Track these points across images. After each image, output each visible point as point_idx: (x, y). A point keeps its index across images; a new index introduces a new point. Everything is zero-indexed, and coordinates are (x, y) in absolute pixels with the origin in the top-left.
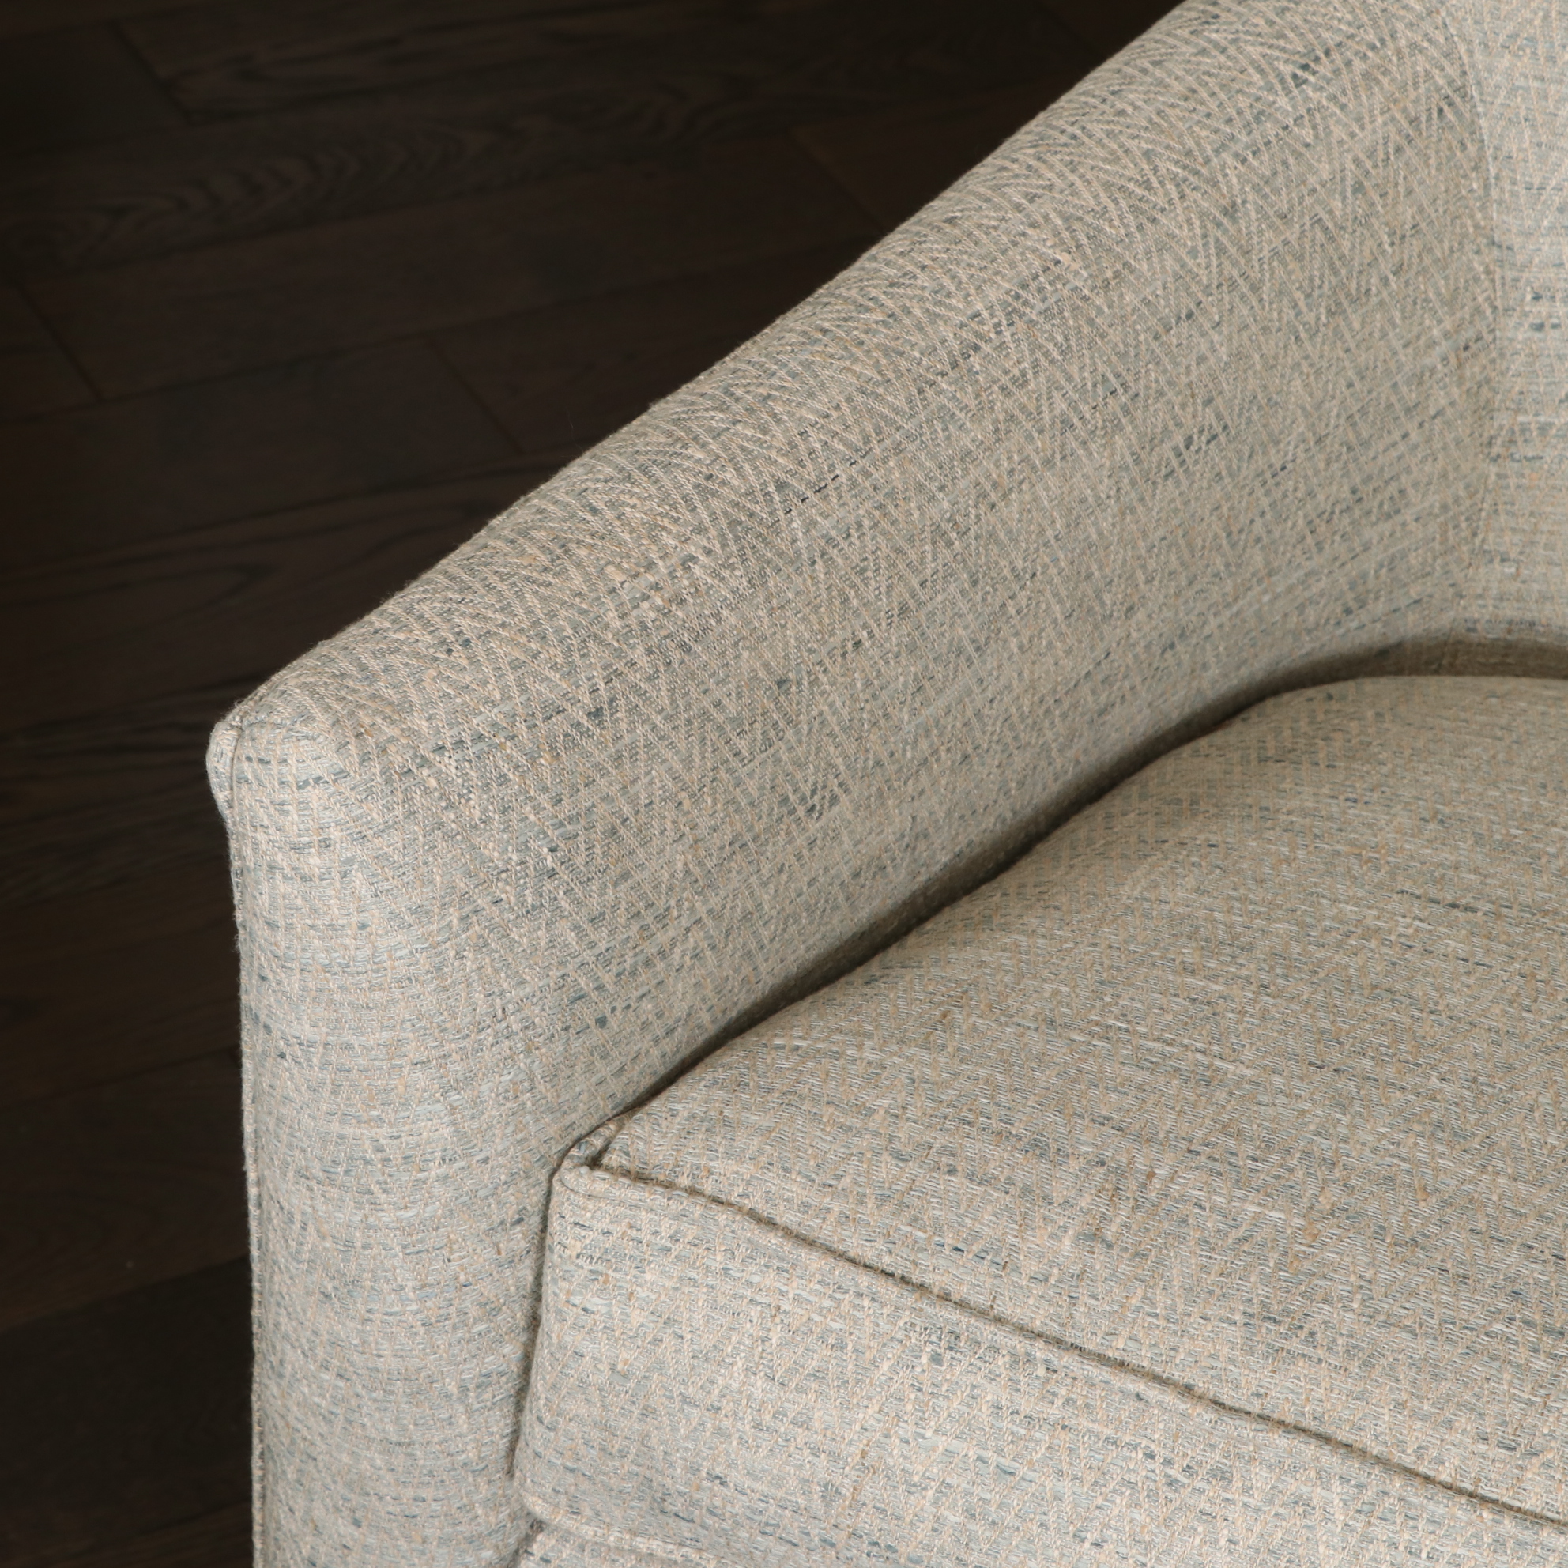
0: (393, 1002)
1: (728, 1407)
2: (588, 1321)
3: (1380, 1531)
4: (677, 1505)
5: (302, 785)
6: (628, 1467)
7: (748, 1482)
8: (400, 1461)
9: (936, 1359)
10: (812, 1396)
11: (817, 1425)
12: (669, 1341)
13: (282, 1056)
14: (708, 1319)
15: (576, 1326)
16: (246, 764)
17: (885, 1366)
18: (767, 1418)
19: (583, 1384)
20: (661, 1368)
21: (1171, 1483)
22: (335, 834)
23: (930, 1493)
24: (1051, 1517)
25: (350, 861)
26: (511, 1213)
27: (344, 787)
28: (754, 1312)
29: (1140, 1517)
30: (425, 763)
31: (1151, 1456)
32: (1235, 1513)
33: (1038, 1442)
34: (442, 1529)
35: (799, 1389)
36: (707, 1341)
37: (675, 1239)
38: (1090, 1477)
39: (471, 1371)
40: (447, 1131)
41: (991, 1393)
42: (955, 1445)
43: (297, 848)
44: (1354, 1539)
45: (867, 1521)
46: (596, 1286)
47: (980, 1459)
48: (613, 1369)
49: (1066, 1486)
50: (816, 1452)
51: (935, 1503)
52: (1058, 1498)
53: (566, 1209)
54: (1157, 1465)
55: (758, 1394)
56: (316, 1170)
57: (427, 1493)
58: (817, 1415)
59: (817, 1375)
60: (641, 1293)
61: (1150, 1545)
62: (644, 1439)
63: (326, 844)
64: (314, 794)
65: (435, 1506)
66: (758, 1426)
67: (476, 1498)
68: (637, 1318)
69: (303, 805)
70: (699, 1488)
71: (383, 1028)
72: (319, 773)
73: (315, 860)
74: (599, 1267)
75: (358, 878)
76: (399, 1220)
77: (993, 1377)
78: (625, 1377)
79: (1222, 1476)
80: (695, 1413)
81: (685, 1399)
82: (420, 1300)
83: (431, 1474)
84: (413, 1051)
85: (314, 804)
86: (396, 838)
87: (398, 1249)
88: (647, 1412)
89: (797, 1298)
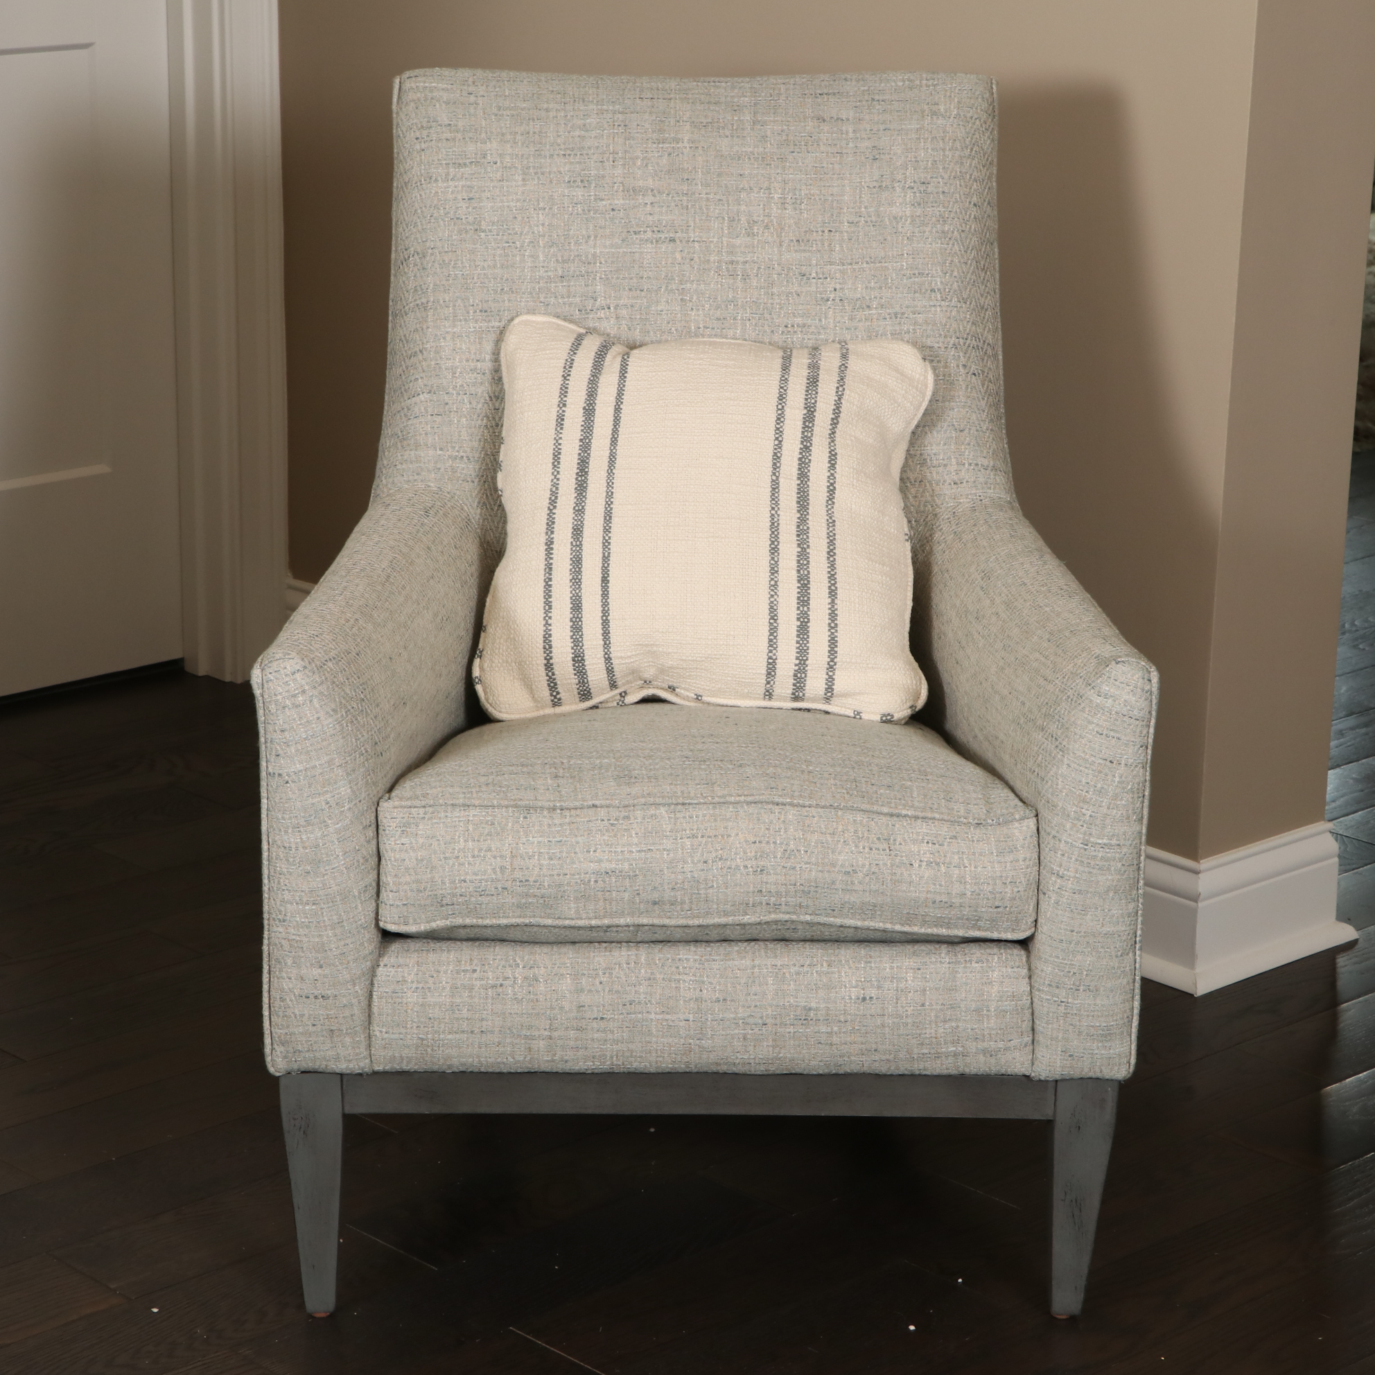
0: (330, 744)
1: (461, 854)
2: (405, 847)
3: (678, 815)
4: (447, 900)
5: (293, 673)
6: (427, 893)
7: (474, 877)
8: (338, 931)
9: (525, 818)
10: (489, 841)
11: (493, 849)
12: (435, 843)
13: (287, 782)
14: (446, 832)
15: (401, 851)
16: (270, 676)
17: (510, 824)
18: (476, 853)
19: (407, 869)
20: (435, 853)
21: (612, 825)
22: (307, 688)
23: (536, 857)
24: (577, 850)
25: (312, 696)
26: (368, 823)
27: (307, 671)
28: (461, 824)
29: (606, 838)
30: (324, 664)
31: (603, 820)
32: (635, 826)
33: (566, 829)
34: (354, 955)
35: (484, 840)
36: (448, 838)
37: (425, 814)
38: (586, 833)
39: (362, 884)
40: (349, 791)
41: (546, 821)
42: (540, 839)
43: (294, 696)
44: (672, 820)
45: (518, 875)
46: (404, 835)
47: (549, 841)
48: (417, 859)
49: (579, 839)
50: (495, 857)
51: (539, 860)
52: (577, 843)
53: (387, 815)
54: (606, 822)
55: (471, 847)
56: (302, 822)
57: (348, 941)
58: (493, 846)
59: (489, 834)
60: (420, 832)
61: (612, 844)
62: (432, 880)
63: (304, 692)
64: (298, 676)
65: (351, 946)
66: (473, 857)
67: (365, 939)
68: (421, 841)
69: (295, 680)
70: (456, 888)
71: (327, 755)
72: (298, 668)
73: (301, 698)
74: (404, 829)
75: (315, 701)
76: (336, 829)
77: (545, 817)
78: (422, 860)
79: (628, 818)
80: (451, 862)
81: (445, 858)
82: (345, 859)
83: (350, 932)
84: (337, 762)
85: (298, 679)
86: (325, 686)
87: (336, 841)
88: (433, 868)
89: (474, 815)
